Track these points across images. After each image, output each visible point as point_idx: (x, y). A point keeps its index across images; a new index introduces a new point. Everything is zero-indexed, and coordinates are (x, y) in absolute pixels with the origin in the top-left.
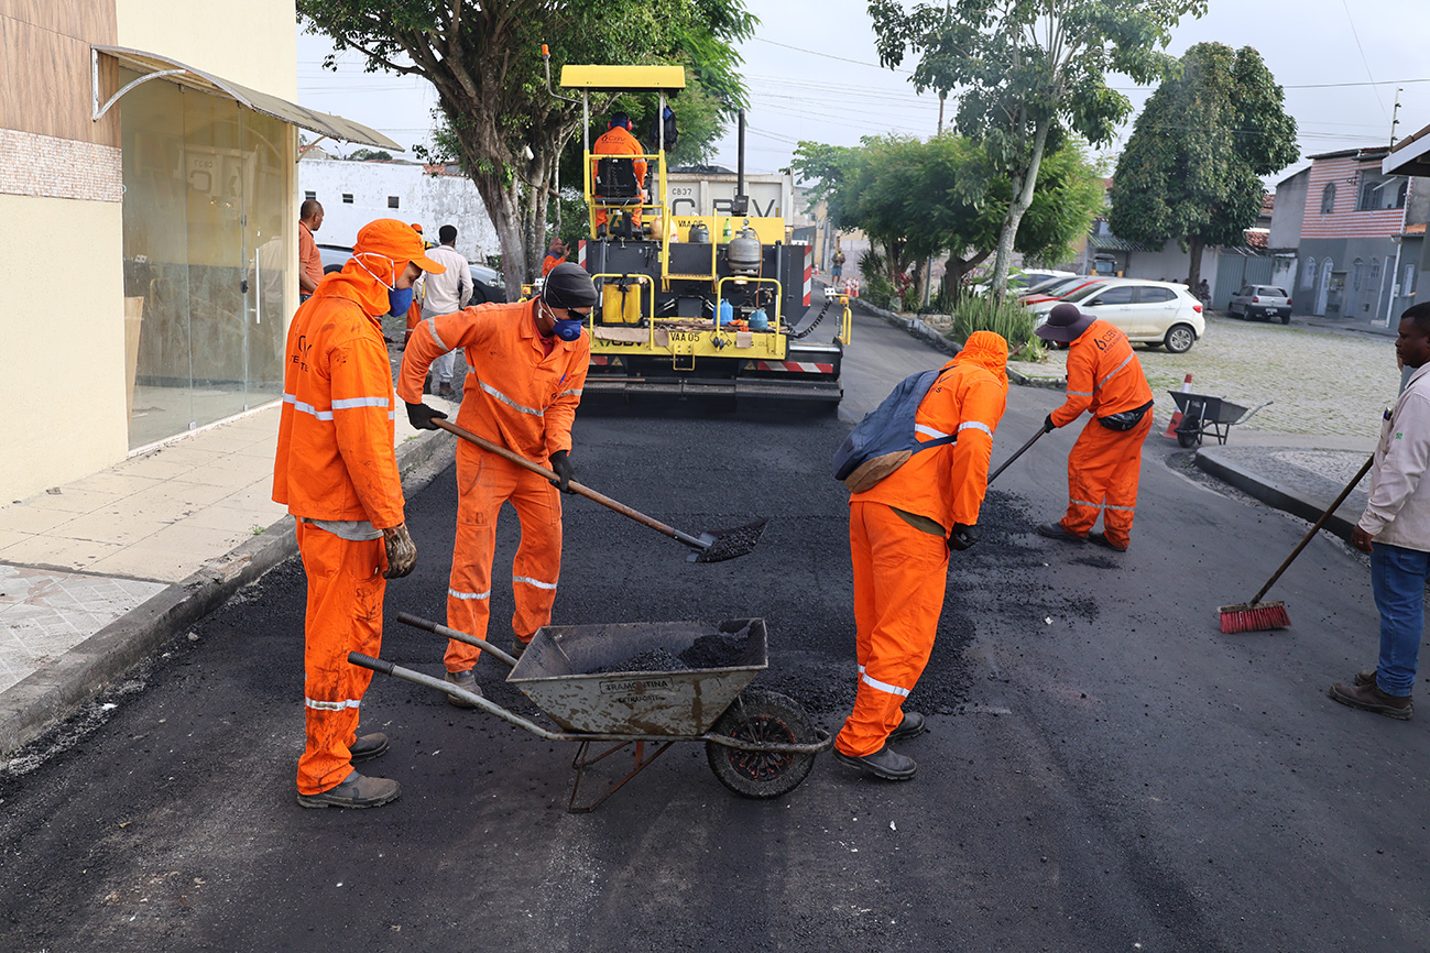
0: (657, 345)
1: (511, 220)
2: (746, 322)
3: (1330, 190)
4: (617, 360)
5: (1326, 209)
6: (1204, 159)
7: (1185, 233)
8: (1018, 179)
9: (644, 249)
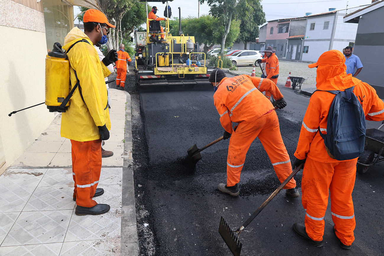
0: (174, 71)
1: (110, 39)
2: (195, 64)
3: (272, 29)
4: (163, 76)
5: (271, 33)
6: (248, 22)
7: (244, 39)
8: (226, 26)
9: (162, 46)
